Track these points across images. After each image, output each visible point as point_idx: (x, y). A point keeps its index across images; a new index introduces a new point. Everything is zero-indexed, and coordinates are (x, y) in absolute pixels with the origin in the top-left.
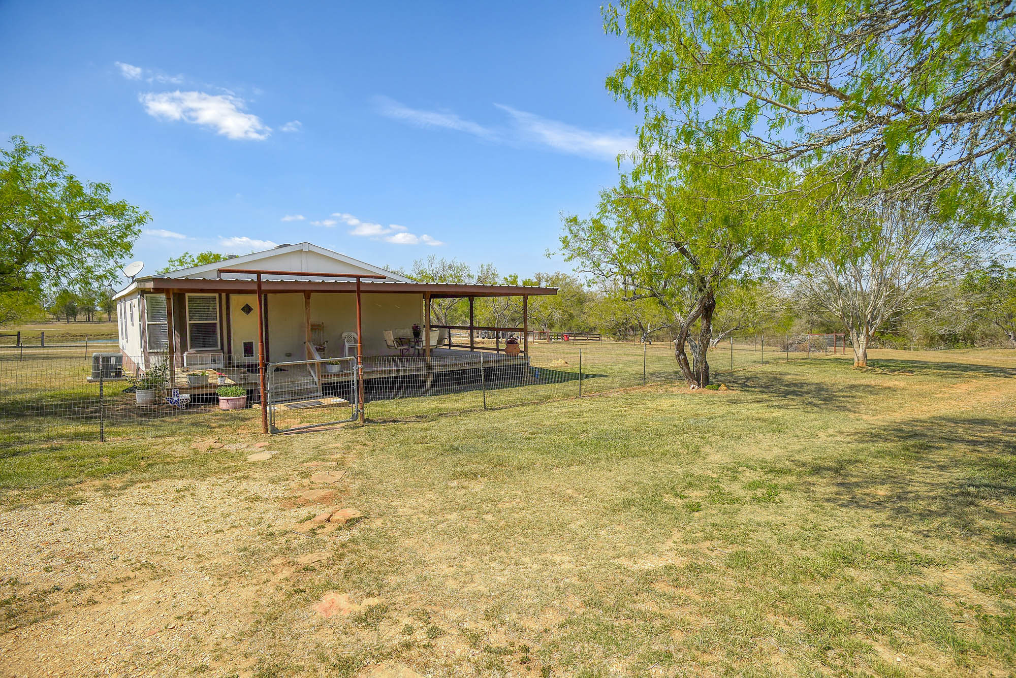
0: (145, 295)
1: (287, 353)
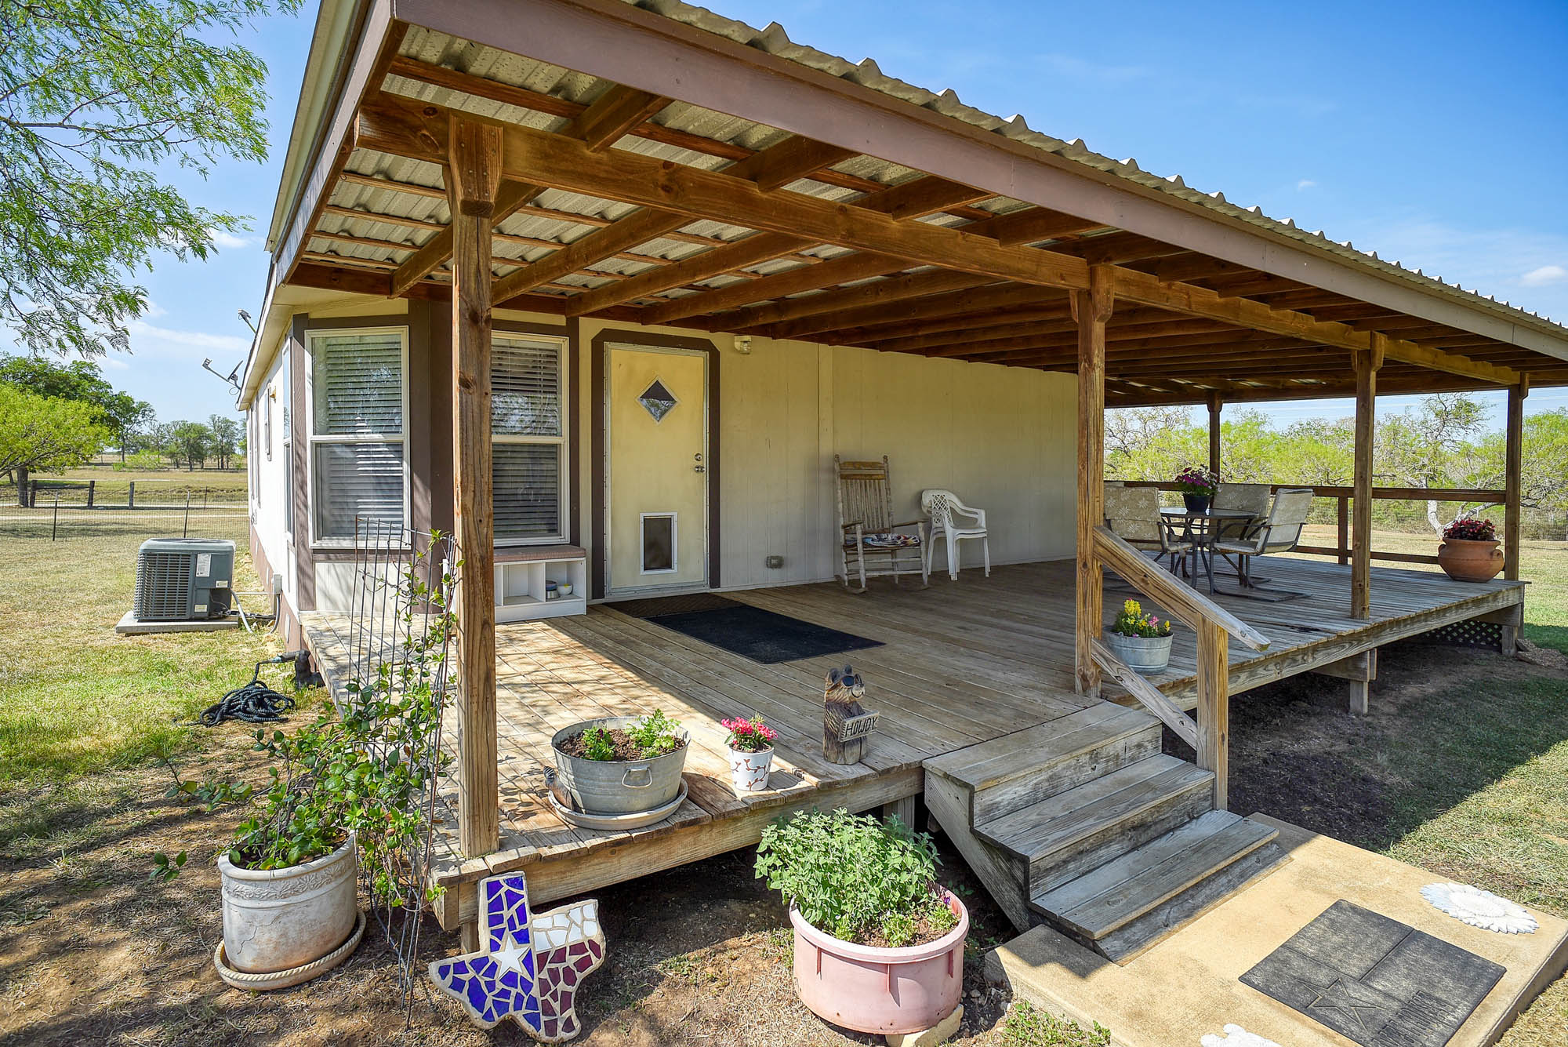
0: (308, 334)
1: (772, 557)
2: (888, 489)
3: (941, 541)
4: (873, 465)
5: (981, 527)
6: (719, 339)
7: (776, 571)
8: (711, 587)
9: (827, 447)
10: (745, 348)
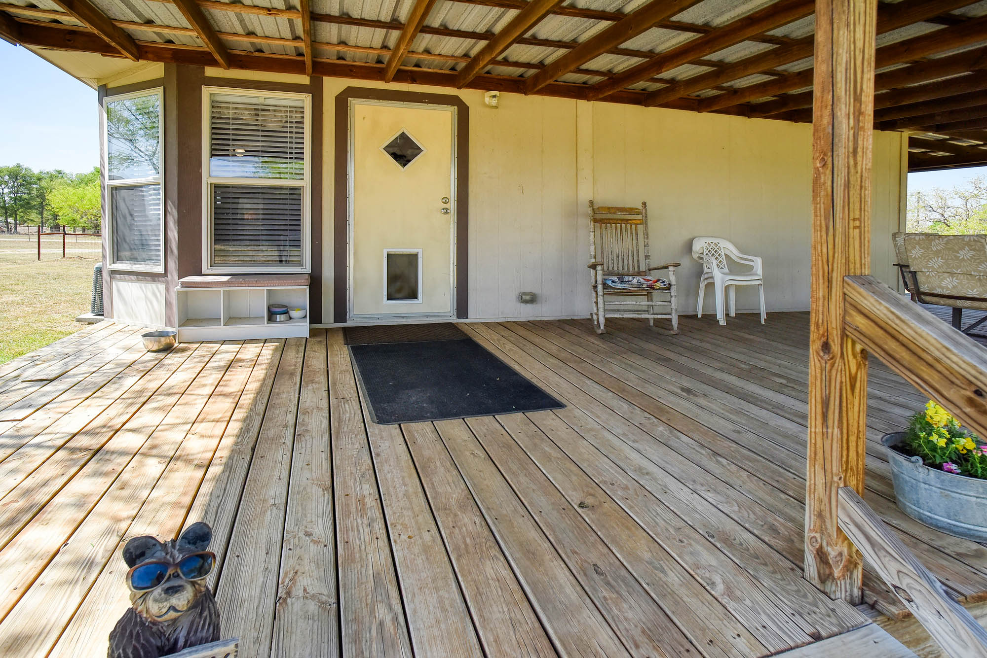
1: (525, 294)
2: (646, 234)
3: (711, 286)
4: (631, 211)
5: (756, 274)
6: (467, 95)
7: (529, 306)
8: (458, 317)
9: (586, 193)
10: (494, 102)
